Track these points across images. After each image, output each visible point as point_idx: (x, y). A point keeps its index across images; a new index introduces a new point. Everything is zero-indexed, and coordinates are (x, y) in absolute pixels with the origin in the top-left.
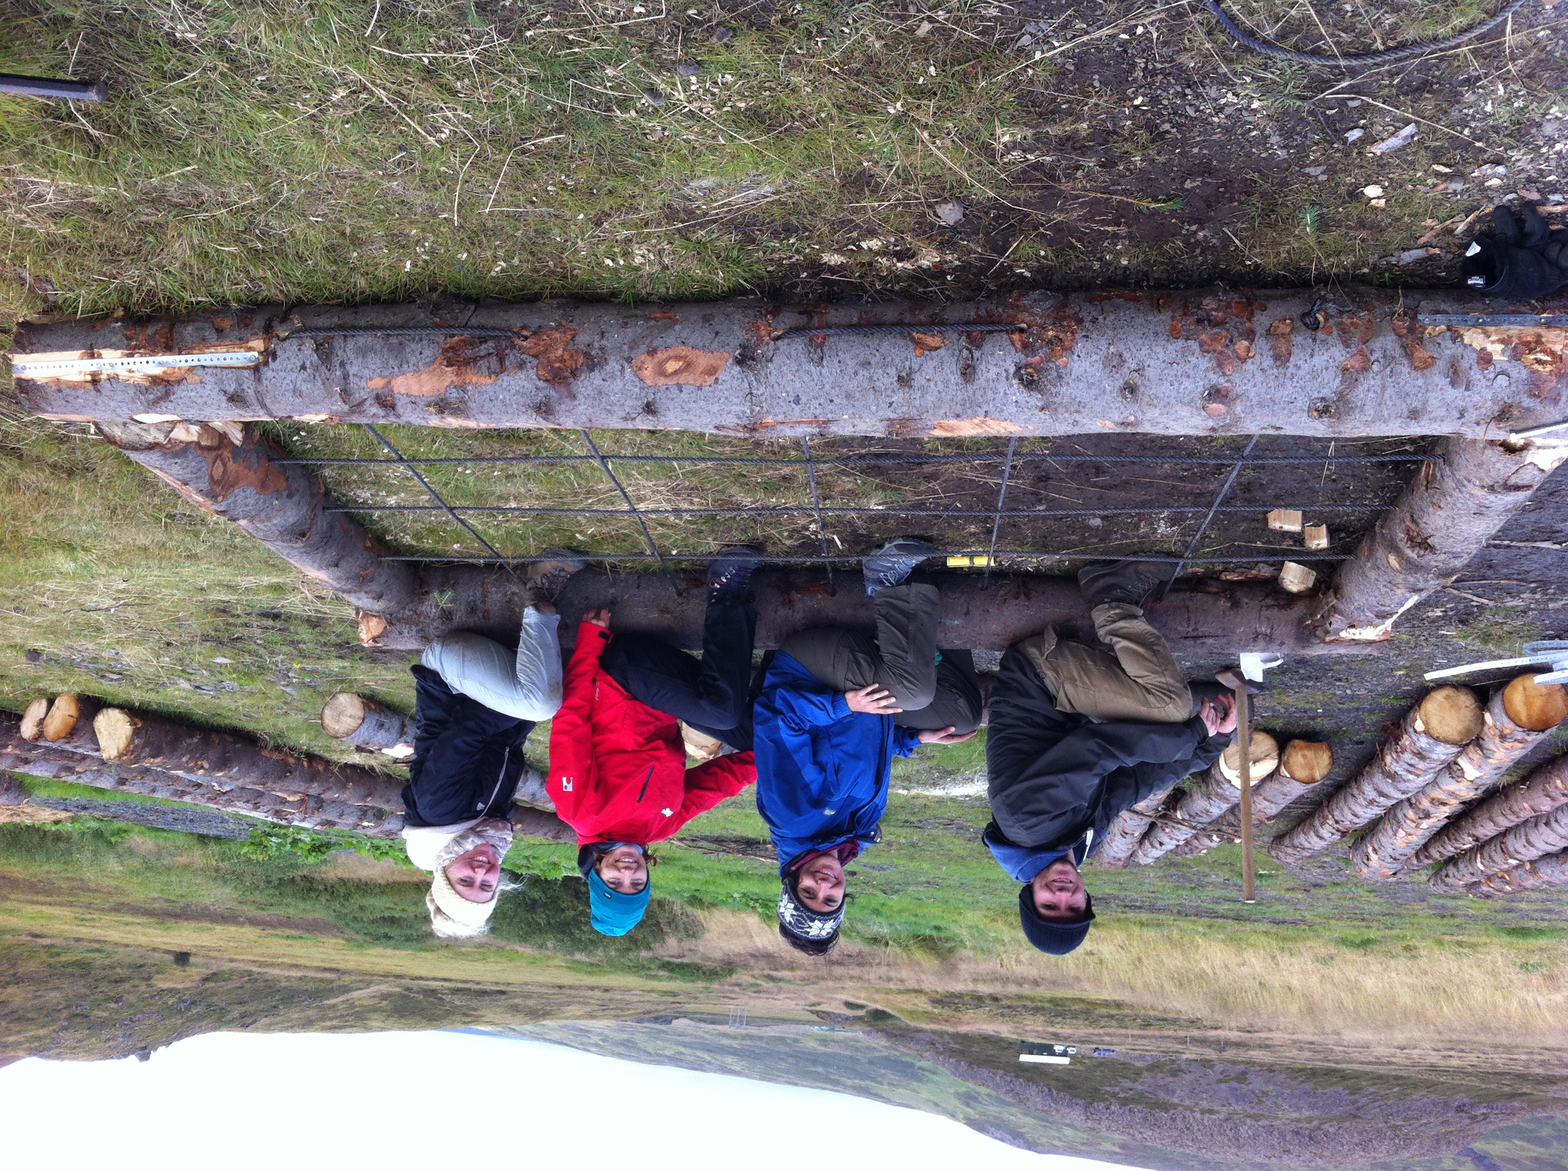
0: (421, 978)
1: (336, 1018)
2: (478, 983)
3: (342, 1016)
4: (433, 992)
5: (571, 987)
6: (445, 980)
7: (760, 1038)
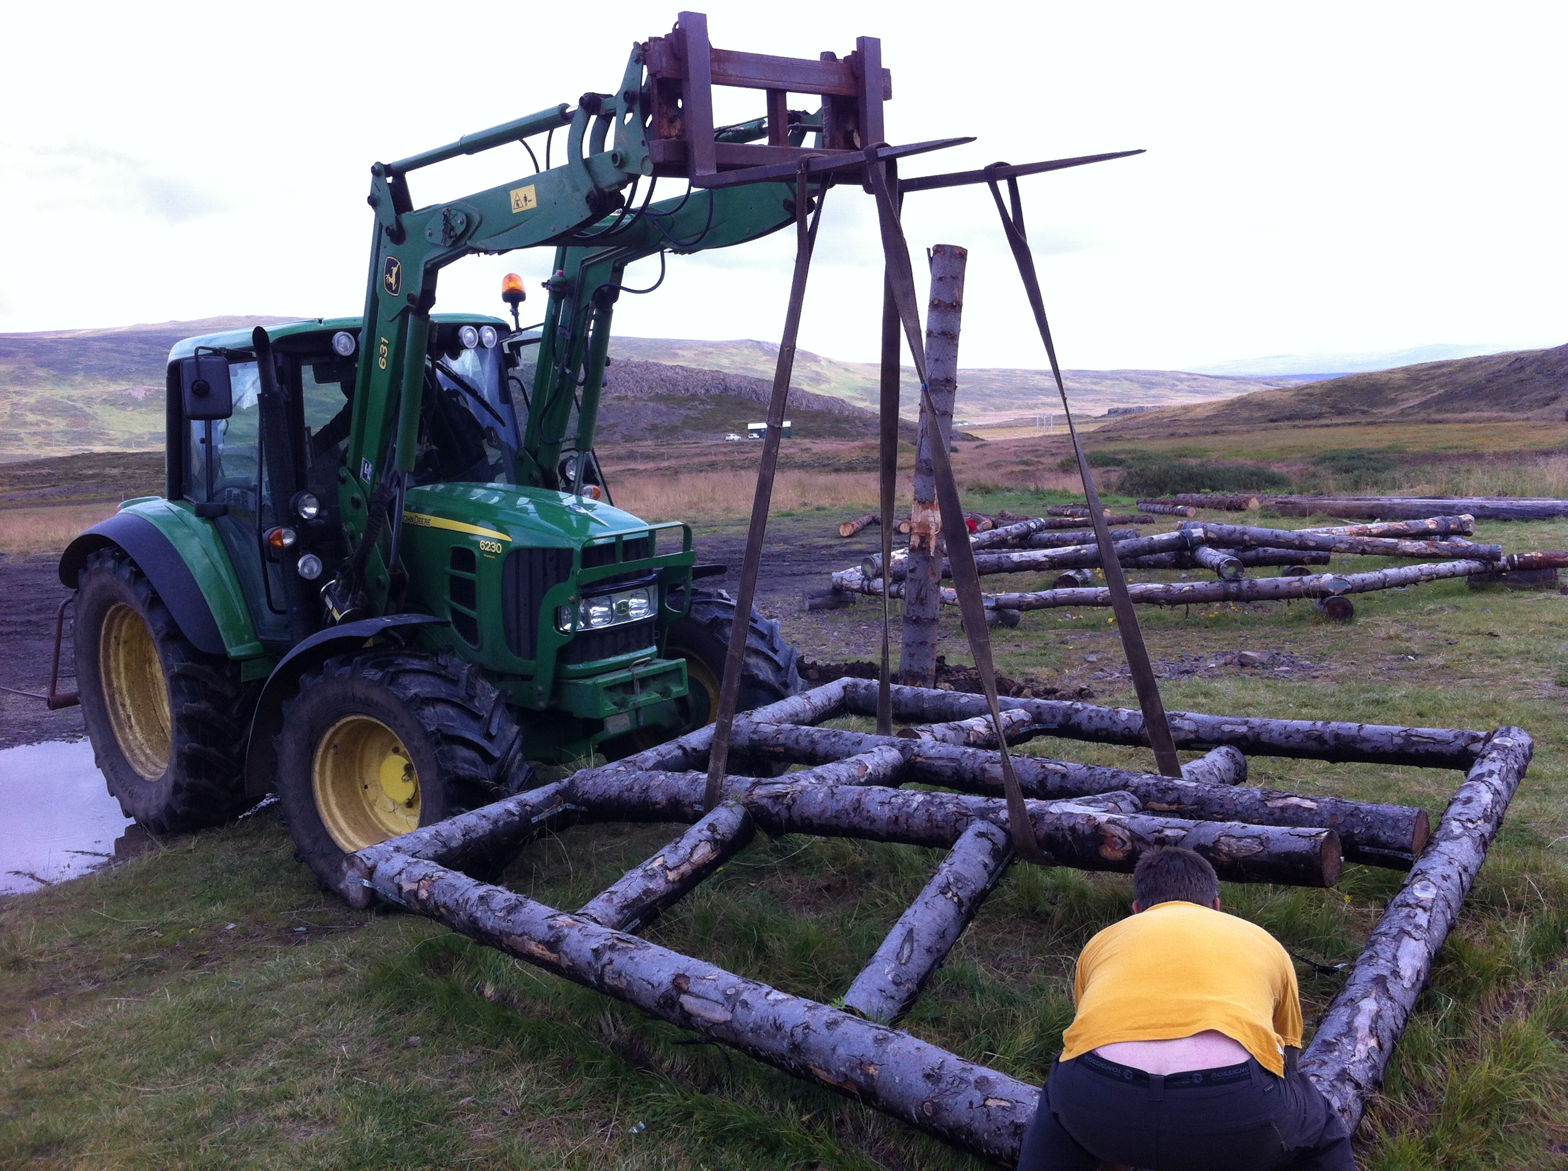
0: (1350, 424)
1: (1439, 376)
2: (1294, 426)
3: (1433, 379)
4: (1340, 413)
5: (1206, 434)
6: (1327, 426)
7: (1019, 407)
